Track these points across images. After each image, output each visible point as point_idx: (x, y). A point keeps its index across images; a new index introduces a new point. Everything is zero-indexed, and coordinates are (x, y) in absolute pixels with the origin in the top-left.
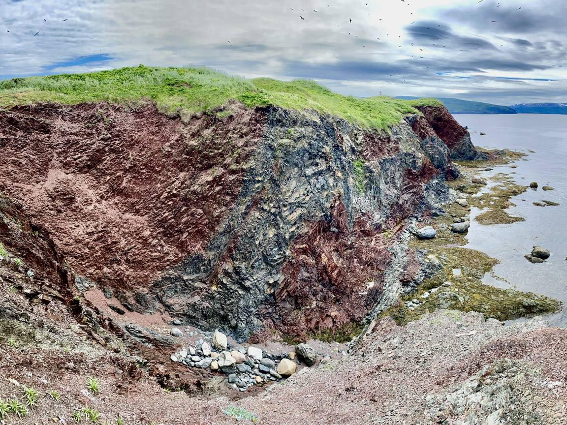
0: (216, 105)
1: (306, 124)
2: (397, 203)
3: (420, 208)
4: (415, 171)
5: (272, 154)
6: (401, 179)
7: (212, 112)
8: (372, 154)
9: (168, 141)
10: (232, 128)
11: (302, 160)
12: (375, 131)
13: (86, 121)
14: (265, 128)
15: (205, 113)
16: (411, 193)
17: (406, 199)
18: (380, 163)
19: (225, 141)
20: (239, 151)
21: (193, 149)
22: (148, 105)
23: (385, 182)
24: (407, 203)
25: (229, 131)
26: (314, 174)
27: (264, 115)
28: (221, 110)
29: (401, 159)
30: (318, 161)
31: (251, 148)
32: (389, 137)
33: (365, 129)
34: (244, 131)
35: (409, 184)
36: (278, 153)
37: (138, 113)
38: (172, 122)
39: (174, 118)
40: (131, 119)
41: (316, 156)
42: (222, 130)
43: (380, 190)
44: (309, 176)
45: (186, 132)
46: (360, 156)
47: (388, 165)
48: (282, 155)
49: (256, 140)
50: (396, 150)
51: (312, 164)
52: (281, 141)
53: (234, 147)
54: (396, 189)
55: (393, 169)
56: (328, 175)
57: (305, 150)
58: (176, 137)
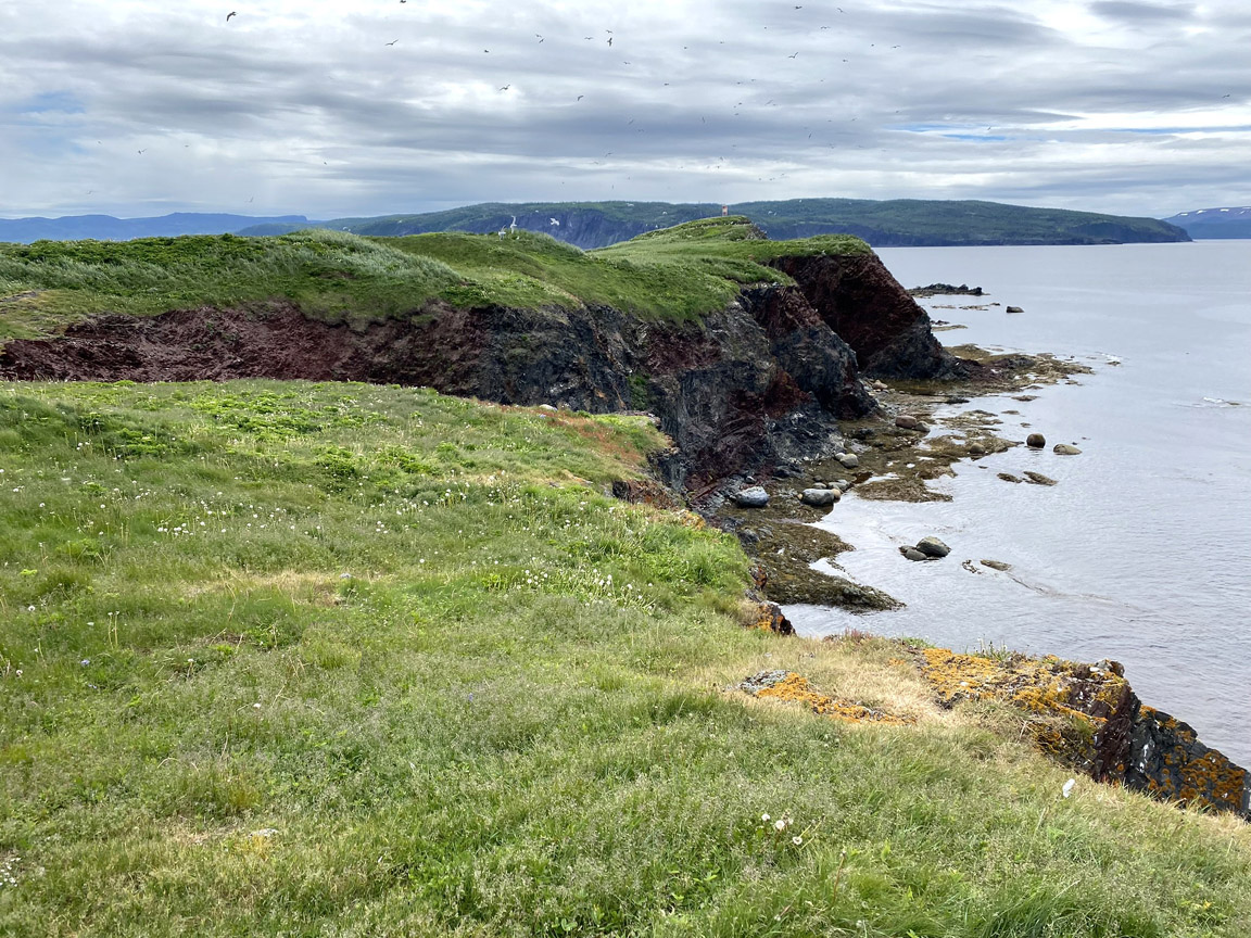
0: (409, 307)
1: (548, 327)
2: (711, 450)
3: (756, 460)
4: (752, 394)
5: (502, 368)
6: (723, 409)
7: (403, 316)
8: (665, 364)
9: (337, 359)
10: (438, 337)
11: (544, 374)
12: (671, 324)
13: (191, 341)
14: (489, 336)
15: (391, 318)
16: (741, 434)
17: (730, 444)
18: (680, 379)
19: (430, 355)
20: (454, 367)
21: (383, 368)
22: (284, 308)
23: (689, 412)
24: (730, 452)
25: (434, 341)
26: (562, 394)
27: (485, 318)
28: (417, 314)
29: (724, 372)
30: (567, 375)
31: (472, 362)
32: (700, 334)
33: (652, 321)
34: (458, 340)
35: (738, 417)
36: (510, 368)
37: (272, 321)
38: (334, 332)
39: (337, 326)
40: (264, 331)
41: (563, 369)
42: (423, 340)
43: (678, 425)
44: (554, 397)
45: (365, 345)
46: (641, 367)
47: (696, 382)
48: (515, 369)
49: (477, 352)
50: (715, 356)
51: (558, 380)
52: (512, 351)
53: (445, 362)
54: (711, 425)
55: (707, 389)
56: (583, 395)
57: (547, 361)
58: (349, 353)
